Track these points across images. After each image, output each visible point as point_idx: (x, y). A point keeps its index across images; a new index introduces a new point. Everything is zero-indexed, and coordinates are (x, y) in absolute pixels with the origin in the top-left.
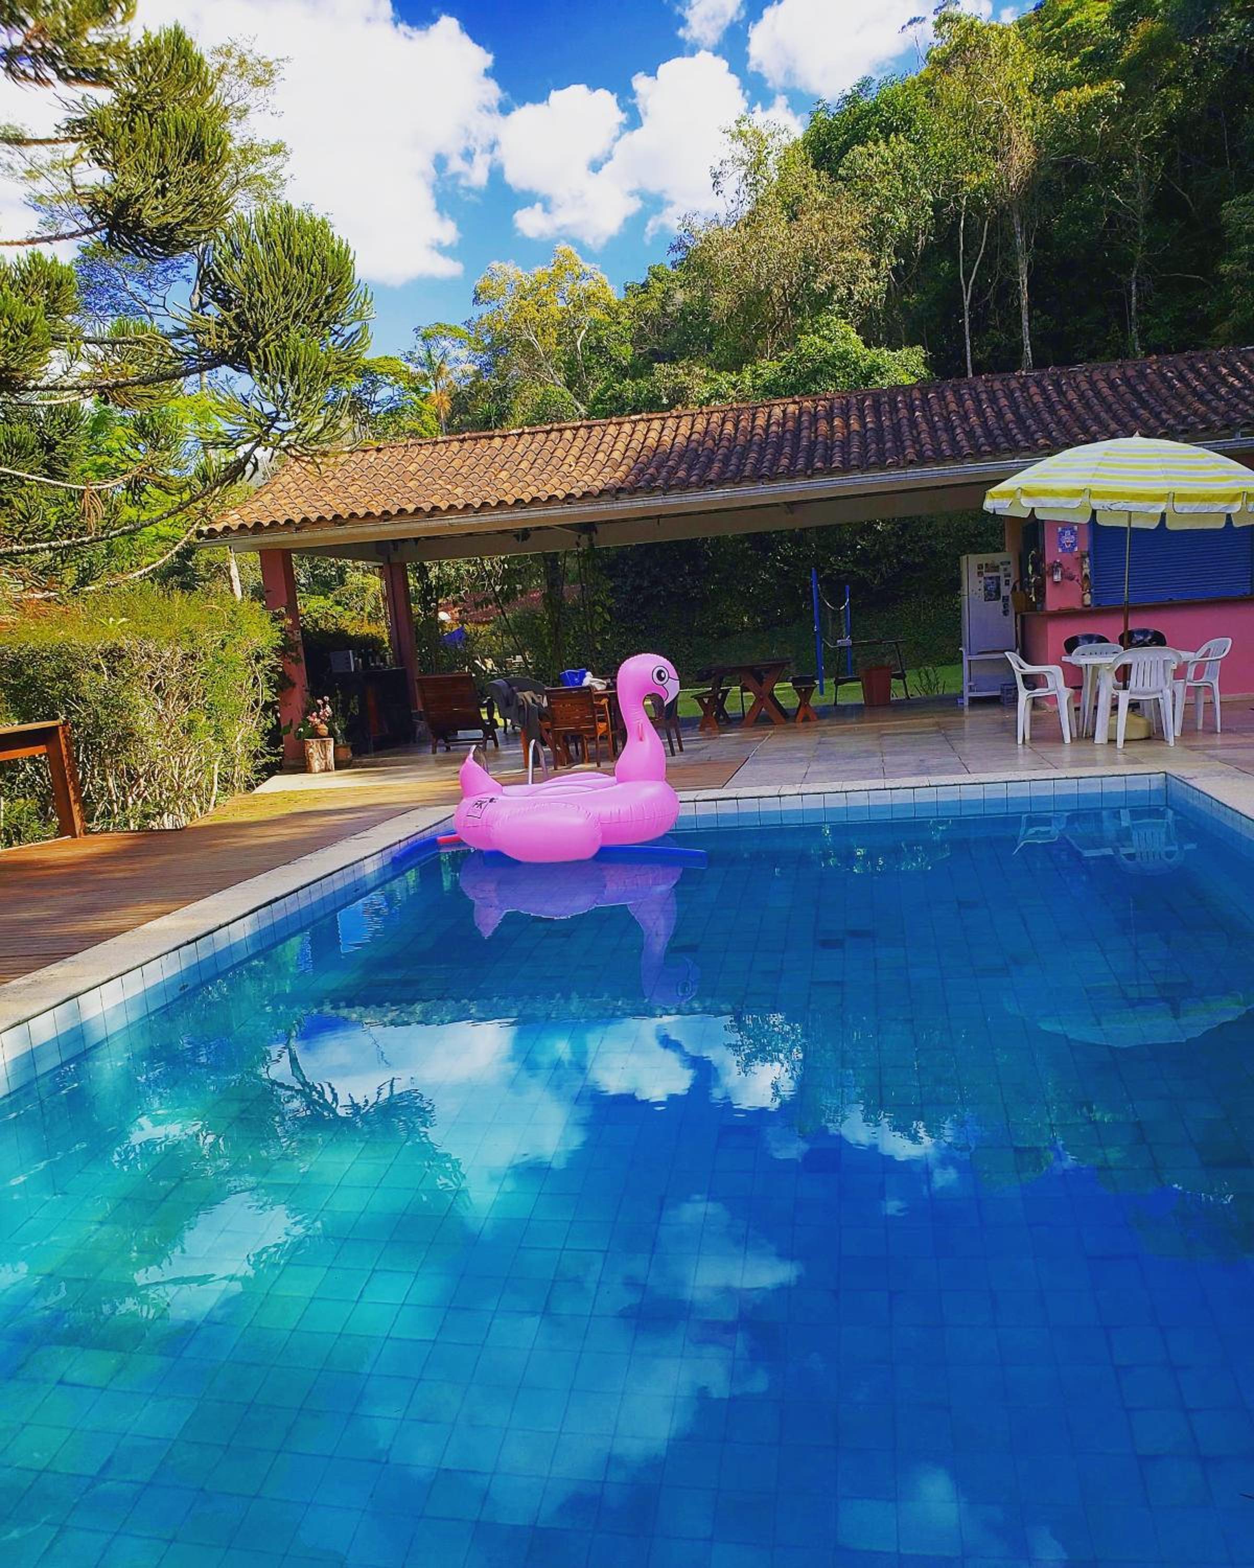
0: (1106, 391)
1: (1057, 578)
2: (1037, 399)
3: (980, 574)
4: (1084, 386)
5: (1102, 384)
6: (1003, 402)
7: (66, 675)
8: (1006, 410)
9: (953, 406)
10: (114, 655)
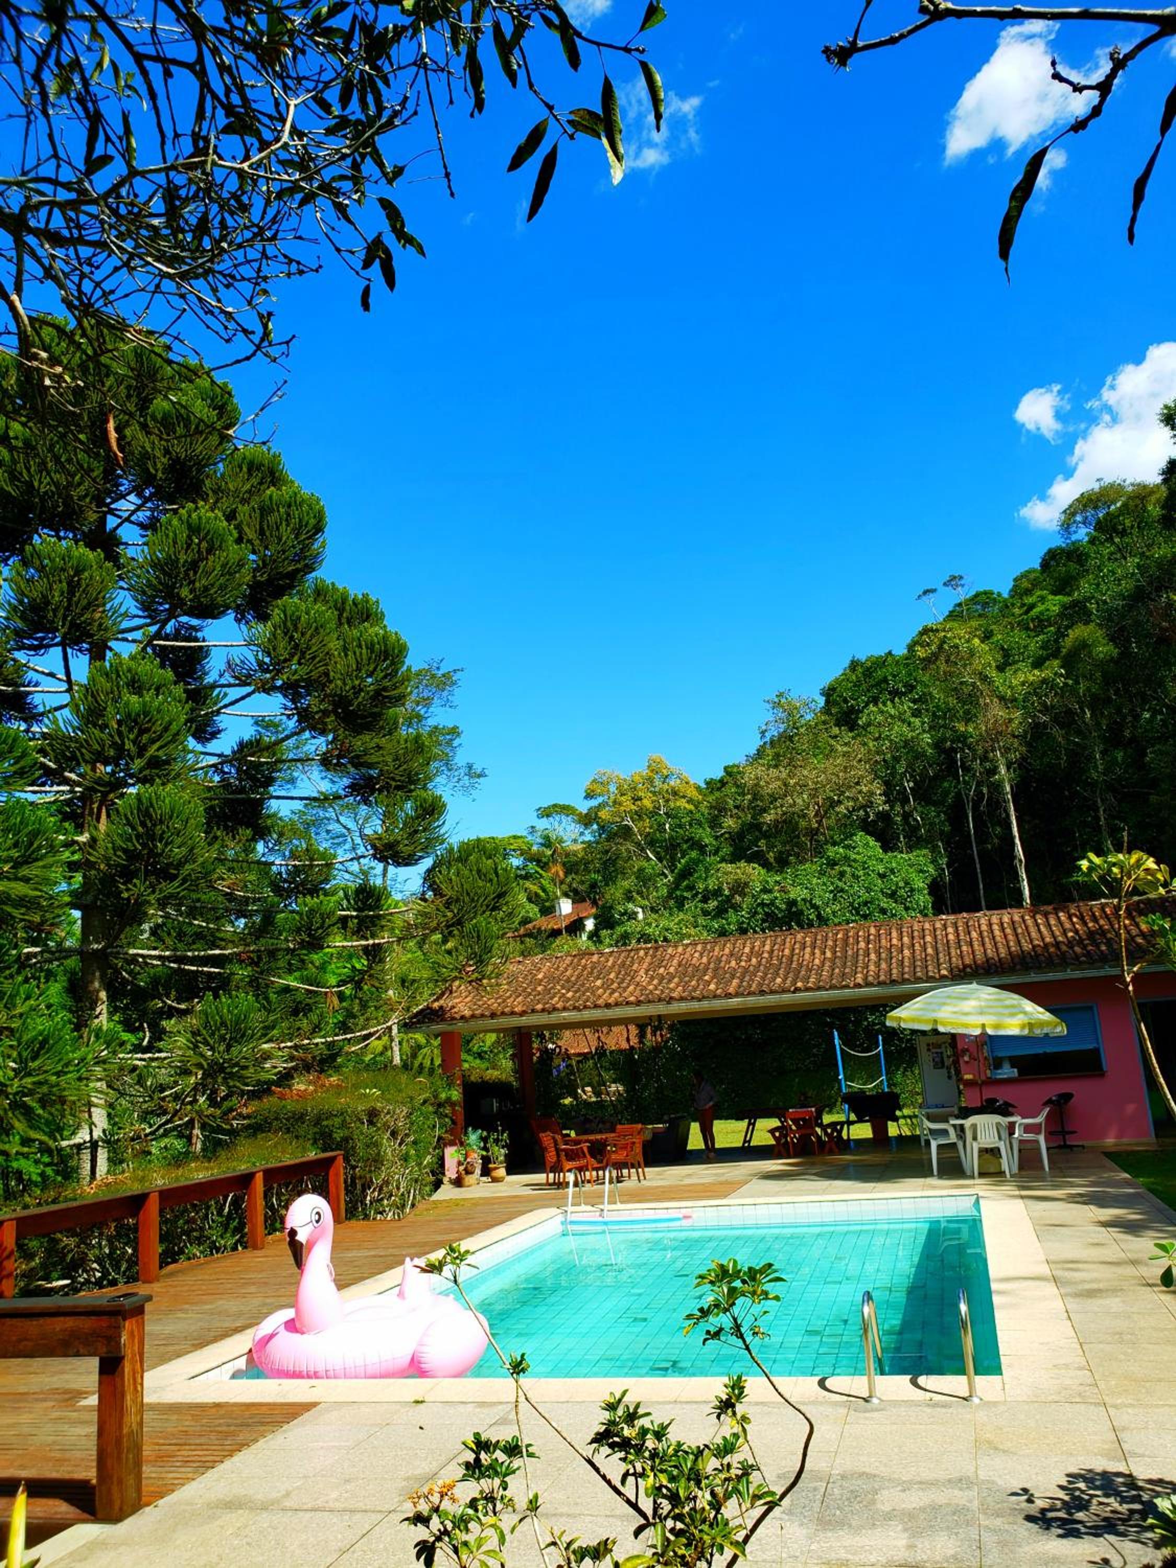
0: (997, 933)
1: (966, 1058)
2: (951, 937)
3: (929, 1050)
4: (984, 928)
5: (995, 927)
6: (928, 939)
7: (344, 1125)
8: (929, 945)
9: (895, 941)
10: (373, 1115)
